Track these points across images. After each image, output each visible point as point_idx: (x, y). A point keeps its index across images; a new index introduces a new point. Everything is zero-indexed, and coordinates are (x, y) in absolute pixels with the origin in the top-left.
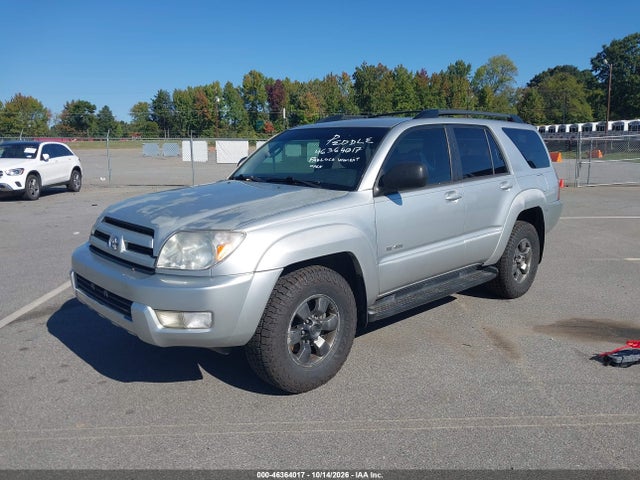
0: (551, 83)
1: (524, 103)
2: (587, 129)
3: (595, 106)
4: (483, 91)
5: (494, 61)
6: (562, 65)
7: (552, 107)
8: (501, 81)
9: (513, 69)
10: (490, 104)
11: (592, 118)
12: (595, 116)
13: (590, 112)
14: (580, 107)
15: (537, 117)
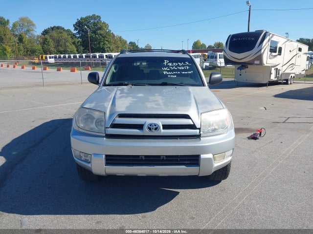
0: (55, 34)
1: (44, 43)
2: (75, 57)
3: (77, 47)
4: (20, 35)
5: (22, 20)
6: (57, 26)
7: (58, 46)
8: (28, 31)
9: (33, 25)
10: (26, 43)
11: (76, 52)
12: (77, 51)
13: (75, 49)
14: (71, 47)
15: (52, 51)
